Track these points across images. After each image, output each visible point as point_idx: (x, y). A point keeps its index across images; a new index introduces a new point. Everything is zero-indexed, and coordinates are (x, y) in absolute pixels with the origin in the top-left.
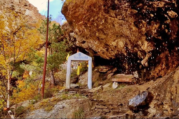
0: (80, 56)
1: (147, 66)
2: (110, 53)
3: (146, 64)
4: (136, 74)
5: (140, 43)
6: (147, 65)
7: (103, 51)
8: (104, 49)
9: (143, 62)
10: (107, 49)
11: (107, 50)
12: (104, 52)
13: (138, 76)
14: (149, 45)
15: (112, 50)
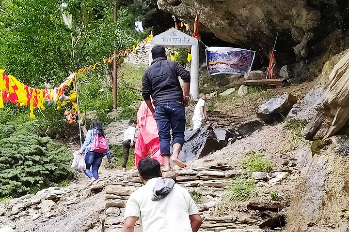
0: (175, 37)
1: (303, 56)
2: (235, 30)
3: (303, 52)
4: (284, 70)
5: (294, 12)
6: (303, 54)
7: (221, 26)
8: (223, 23)
9: (296, 49)
10: (229, 21)
11: (230, 24)
12: (223, 28)
13: (287, 74)
14: (309, 17)
15: (240, 24)
